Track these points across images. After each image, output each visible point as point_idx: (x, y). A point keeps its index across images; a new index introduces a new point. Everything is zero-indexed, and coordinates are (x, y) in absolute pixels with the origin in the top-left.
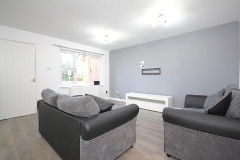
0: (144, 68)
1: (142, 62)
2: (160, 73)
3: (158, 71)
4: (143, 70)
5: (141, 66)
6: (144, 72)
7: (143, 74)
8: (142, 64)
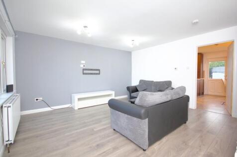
0: (85, 68)
1: (83, 62)
2: (99, 74)
3: (98, 72)
4: (84, 70)
5: (82, 66)
6: (85, 72)
7: (84, 74)
8: (82, 64)
